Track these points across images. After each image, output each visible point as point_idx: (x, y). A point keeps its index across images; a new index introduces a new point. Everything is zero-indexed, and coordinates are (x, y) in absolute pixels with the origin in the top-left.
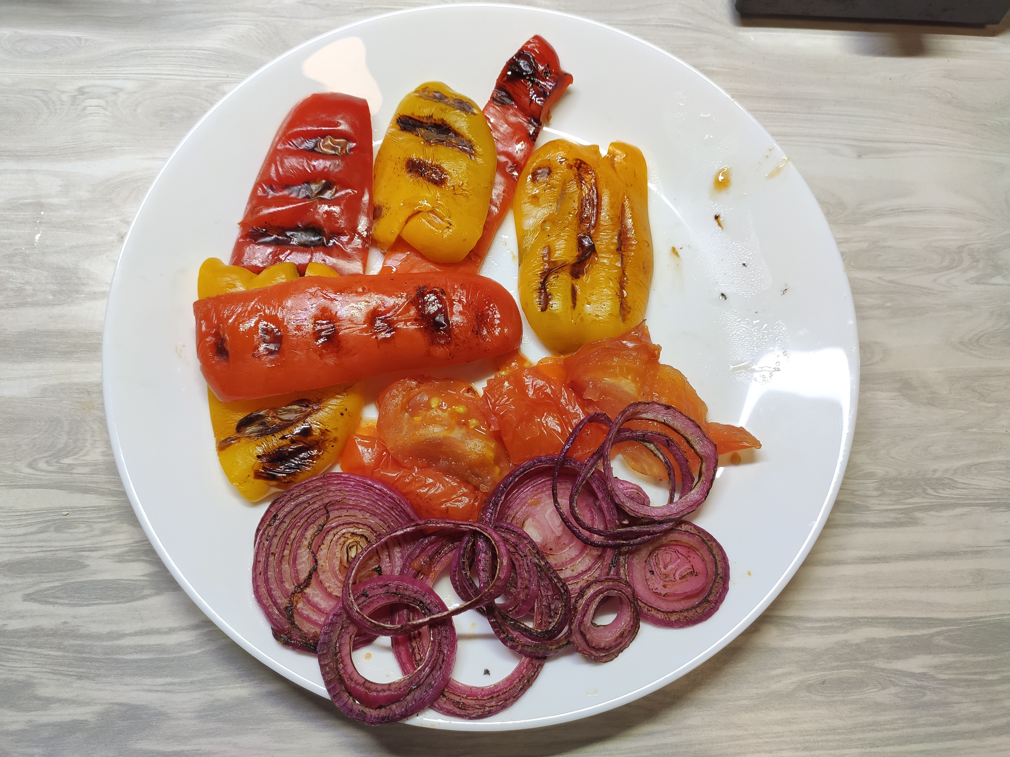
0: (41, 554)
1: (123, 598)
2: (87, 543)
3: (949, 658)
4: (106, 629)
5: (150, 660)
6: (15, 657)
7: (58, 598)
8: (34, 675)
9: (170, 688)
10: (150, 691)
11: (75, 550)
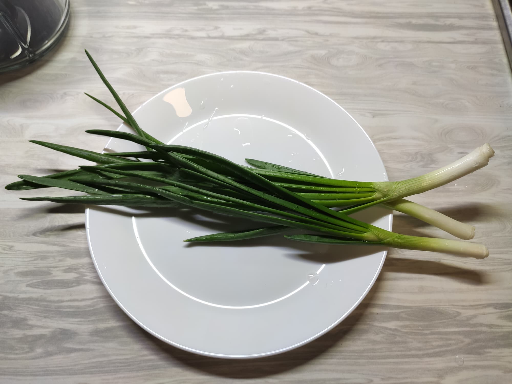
0: (35, 269)
1: (65, 286)
2: (53, 265)
3: (407, 323)
4: (57, 299)
5: (73, 312)
6: (21, 308)
7: (39, 286)
8: (28, 316)
9: (80, 323)
10: (72, 324)
11: (48, 267)
